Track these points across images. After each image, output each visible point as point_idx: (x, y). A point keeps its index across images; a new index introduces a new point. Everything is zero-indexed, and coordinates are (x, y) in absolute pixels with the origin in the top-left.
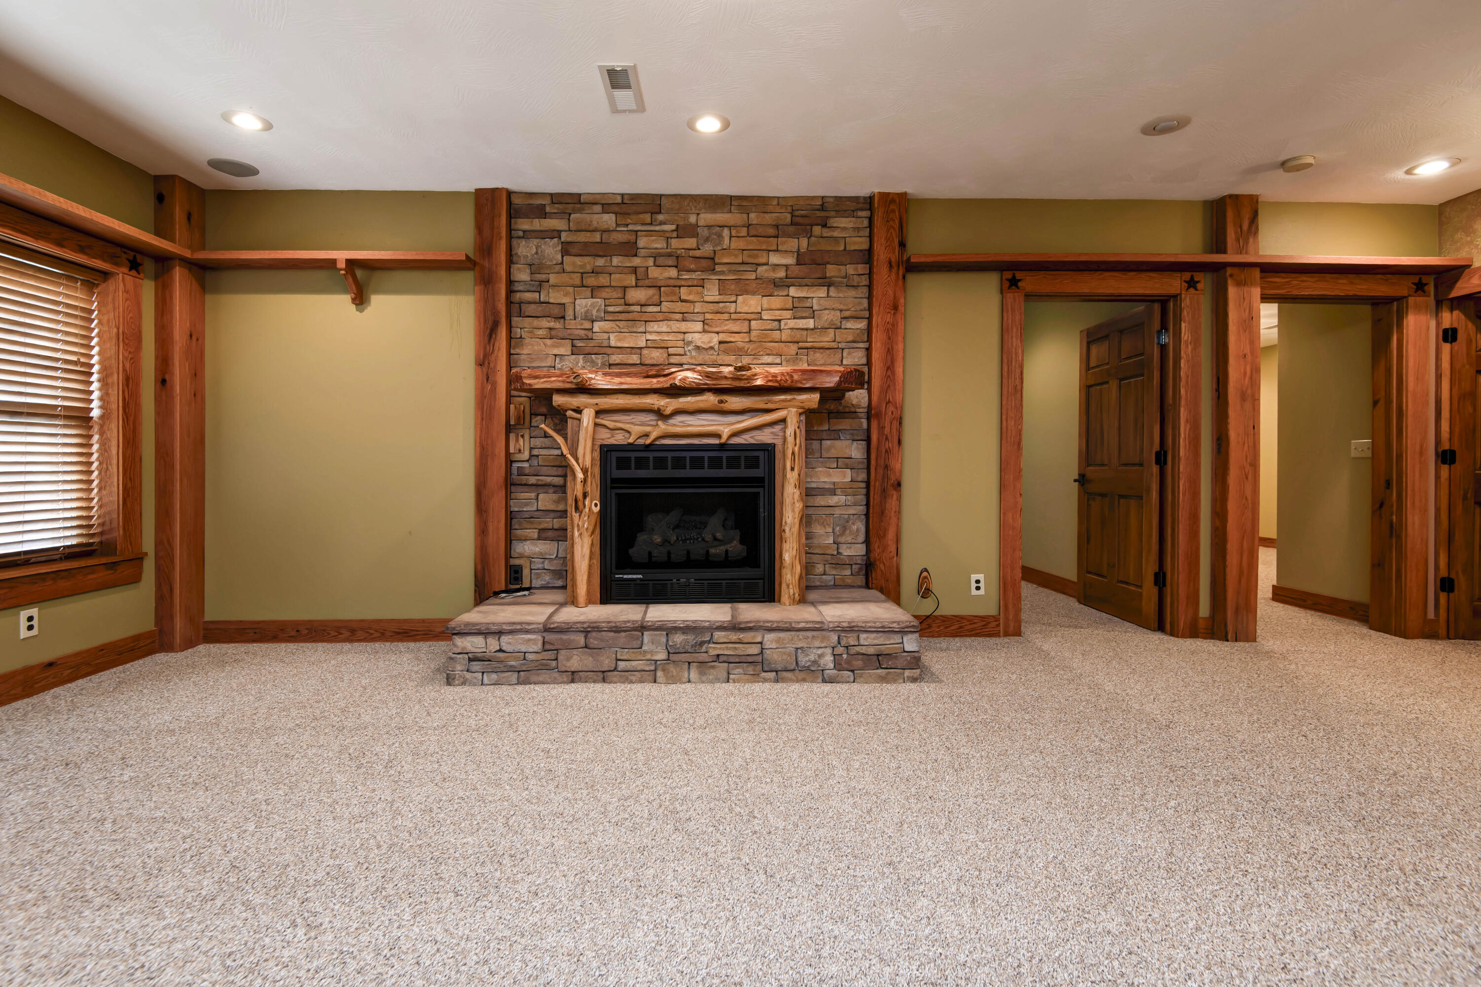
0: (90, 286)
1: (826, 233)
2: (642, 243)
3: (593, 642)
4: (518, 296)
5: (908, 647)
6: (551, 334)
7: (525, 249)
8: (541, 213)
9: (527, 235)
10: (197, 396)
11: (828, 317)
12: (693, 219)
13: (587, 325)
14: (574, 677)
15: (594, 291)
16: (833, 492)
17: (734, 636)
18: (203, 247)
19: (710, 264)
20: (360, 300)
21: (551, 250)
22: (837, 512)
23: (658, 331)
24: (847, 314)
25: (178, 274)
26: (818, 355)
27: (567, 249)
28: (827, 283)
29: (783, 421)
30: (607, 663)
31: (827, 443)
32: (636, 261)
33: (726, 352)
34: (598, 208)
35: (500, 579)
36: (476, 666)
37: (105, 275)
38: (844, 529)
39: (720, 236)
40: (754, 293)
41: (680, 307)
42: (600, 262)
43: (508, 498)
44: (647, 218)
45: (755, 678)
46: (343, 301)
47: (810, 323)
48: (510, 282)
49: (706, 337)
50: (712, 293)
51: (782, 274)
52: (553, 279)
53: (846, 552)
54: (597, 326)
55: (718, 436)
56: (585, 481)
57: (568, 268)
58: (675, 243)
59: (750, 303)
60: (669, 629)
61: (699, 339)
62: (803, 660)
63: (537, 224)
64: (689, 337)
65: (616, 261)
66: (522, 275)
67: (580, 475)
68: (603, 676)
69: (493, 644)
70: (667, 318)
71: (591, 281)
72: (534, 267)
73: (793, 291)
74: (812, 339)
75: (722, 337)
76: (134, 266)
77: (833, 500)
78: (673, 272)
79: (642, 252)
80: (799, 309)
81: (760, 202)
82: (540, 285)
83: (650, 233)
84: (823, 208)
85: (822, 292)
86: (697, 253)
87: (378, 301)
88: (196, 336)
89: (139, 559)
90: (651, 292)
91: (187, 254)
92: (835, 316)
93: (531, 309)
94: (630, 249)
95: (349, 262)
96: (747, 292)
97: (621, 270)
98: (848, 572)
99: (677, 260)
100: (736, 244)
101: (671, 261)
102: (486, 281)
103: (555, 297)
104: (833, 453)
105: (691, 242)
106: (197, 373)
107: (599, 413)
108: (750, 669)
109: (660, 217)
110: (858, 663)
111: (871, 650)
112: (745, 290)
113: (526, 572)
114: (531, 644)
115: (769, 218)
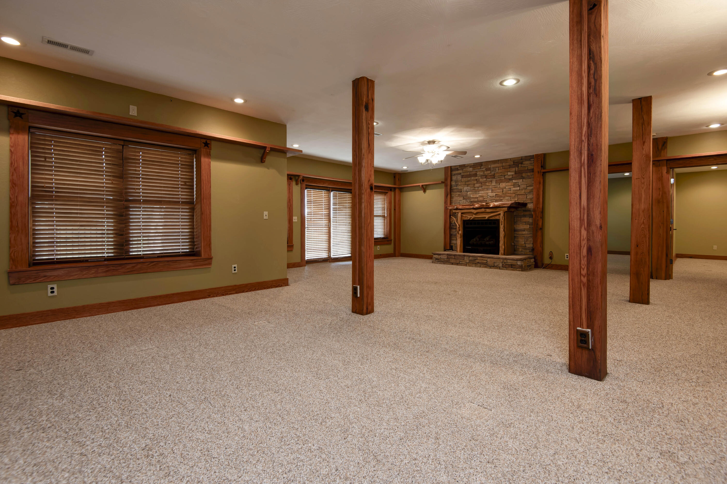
0: (385, 194)
1: (522, 165)
2: (478, 174)
3: (456, 258)
4: (453, 188)
5: (518, 264)
6: (459, 196)
7: (454, 178)
8: (457, 169)
9: (455, 175)
10: (400, 212)
11: (522, 186)
12: (489, 166)
13: (466, 193)
14: (452, 264)
15: (468, 185)
16: (524, 231)
17: (481, 259)
18: (401, 185)
19: (493, 176)
20: (425, 191)
21: (459, 177)
22: (525, 236)
23: (482, 193)
24: (528, 185)
25: (397, 190)
26: (520, 196)
27: (462, 177)
28: (523, 178)
29: (500, 214)
30: (458, 262)
31: (522, 218)
32: (477, 178)
33: (498, 197)
34: (469, 167)
35: (448, 248)
36: (437, 260)
37: (387, 193)
38: (527, 240)
39: (496, 170)
40: (504, 182)
41: (486, 187)
42: (469, 179)
43: (450, 231)
44: (479, 168)
45: (486, 267)
46: (422, 192)
47: (518, 188)
48: (451, 185)
49: (492, 194)
50: (494, 183)
51: (511, 177)
52: (459, 184)
53: (528, 246)
54: (468, 193)
55: (485, 217)
56: (459, 227)
57: (462, 181)
58: (485, 172)
59: (503, 185)
60: (469, 256)
61: (490, 194)
62: (495, 265)
63: (457, 172)
64: (488, 194)
65: (472, 178)
66: (453, 183)
67: (458, 226)
68: (457, 264)
69: (439, 257)
70: (483, 190)
71: (467, 183)
72: (456, 181)
73: (514, 181)
74: (518, 193)
75: (496, 193)
76: (391, 190)
77: (524, 233)
78: (485, 179)
79: (478, 175)
80: (515, 185)
81: (506, 160)
82: (457, 185)
83: (480, 171)
84: (521, 159)
85: (521, 180)
86: (490, 174)
87: (428, 191)
88: (400, 201)
89: (391, 240)
90: (480, 184)
91: (398, 187)
92: (525, 186)
93: (455, 191)
94: (476, 175)
95: (422, 185)
96: (502, 182)
97: (474, 180)
98: (528, 251)
99: (486, 177)
100: (500, 171)
101: (485, 177)
102: (446, 186)
103: (460, 187)
104: (524, 221)
105: (489, 172)
106: (400, 208)
107: (462, 213)
108: (485, 265)
109: (482, 167)
110: (507, 266)
111: (510, 264)
112: (502, 181)
113: (454, 247)
114: (445, 257)
115: (508, 164)
